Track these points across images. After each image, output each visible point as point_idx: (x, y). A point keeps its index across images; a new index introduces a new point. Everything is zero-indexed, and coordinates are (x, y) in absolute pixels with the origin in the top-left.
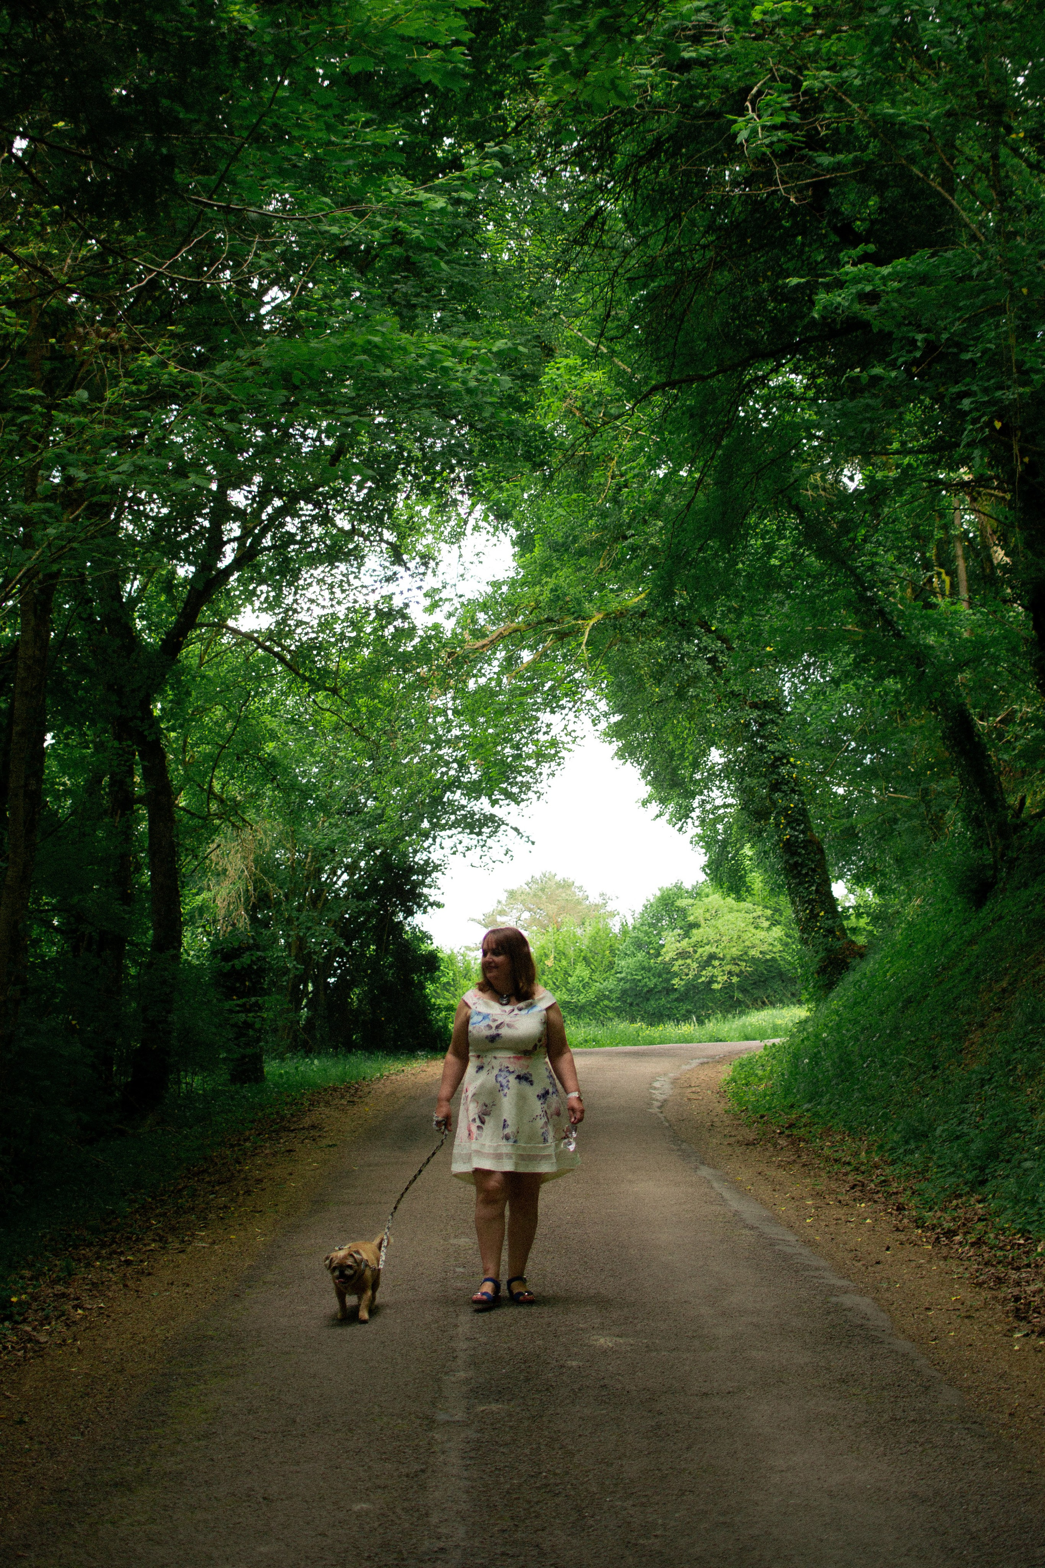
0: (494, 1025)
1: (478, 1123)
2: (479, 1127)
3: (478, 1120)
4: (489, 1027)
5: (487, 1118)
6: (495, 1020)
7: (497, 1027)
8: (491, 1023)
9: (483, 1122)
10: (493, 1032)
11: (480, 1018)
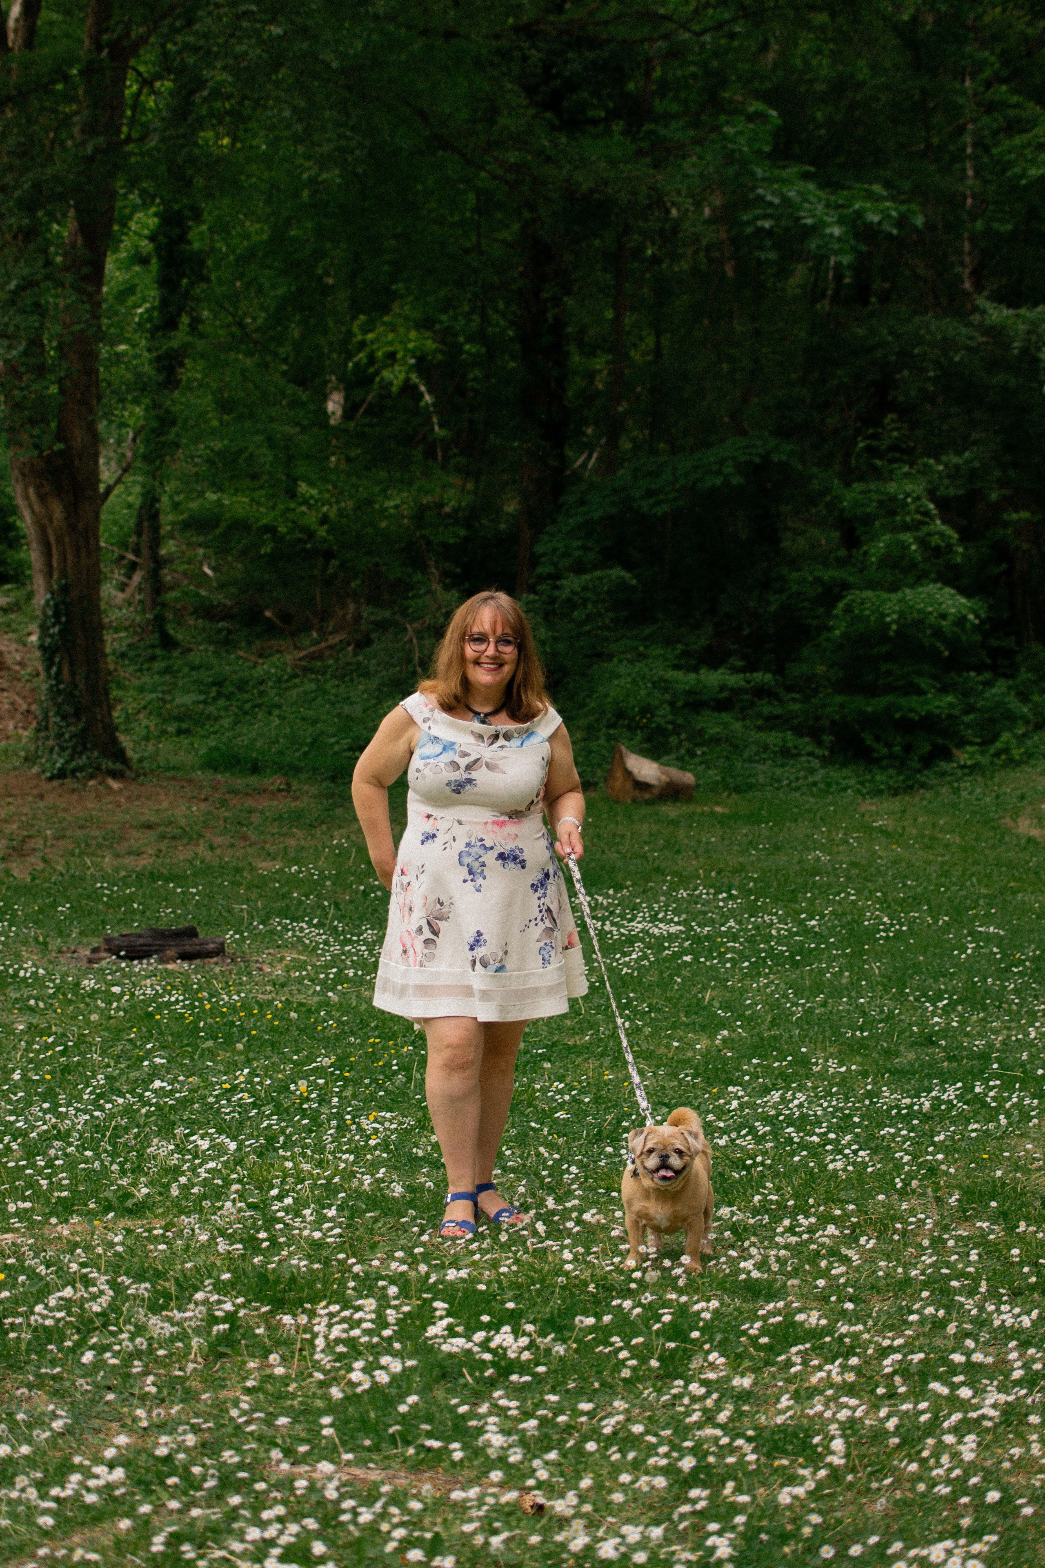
0: (463, 762)
1: (427, 934)
2: (427, 942)
3: (426, 929)
4: (455, 765)
5: (442, 924)
6: (465, 755)
7: (469, 768)
8: (457, 759)
9: (436, 933)
10: (460, 775)
11: (438, 748)
